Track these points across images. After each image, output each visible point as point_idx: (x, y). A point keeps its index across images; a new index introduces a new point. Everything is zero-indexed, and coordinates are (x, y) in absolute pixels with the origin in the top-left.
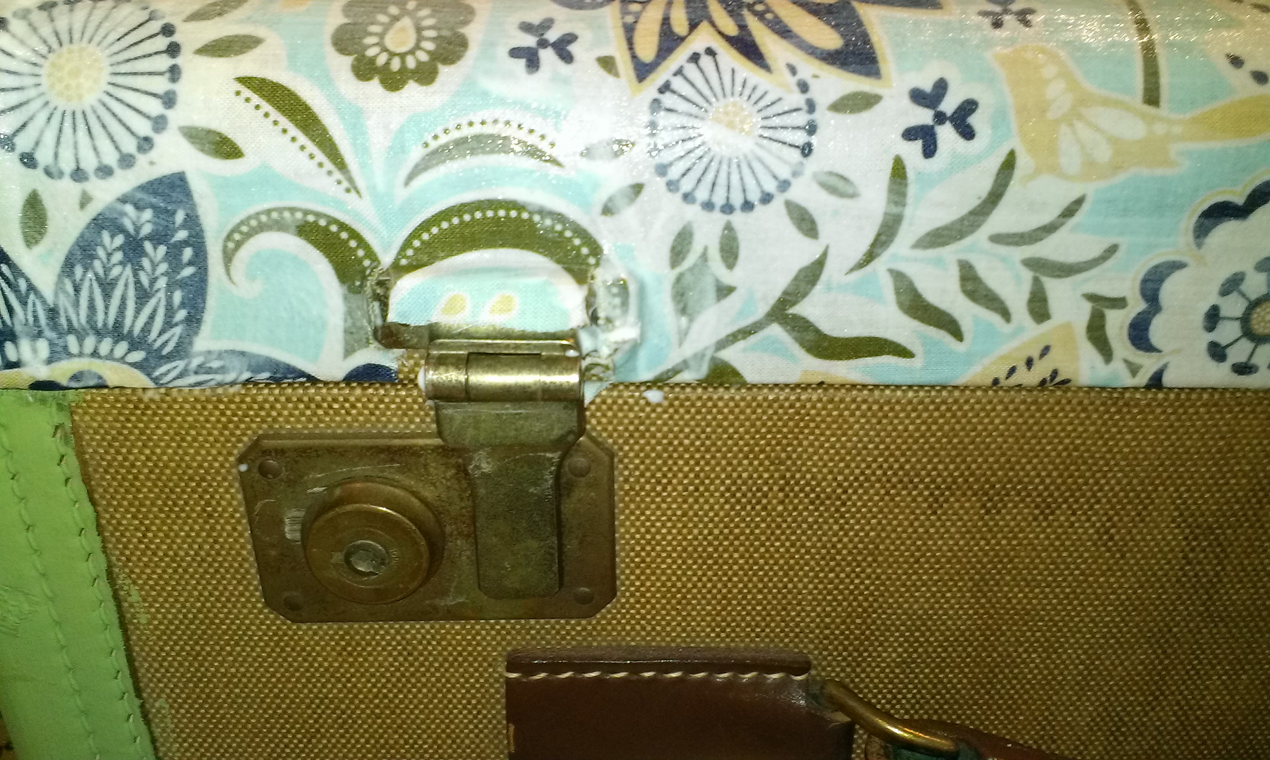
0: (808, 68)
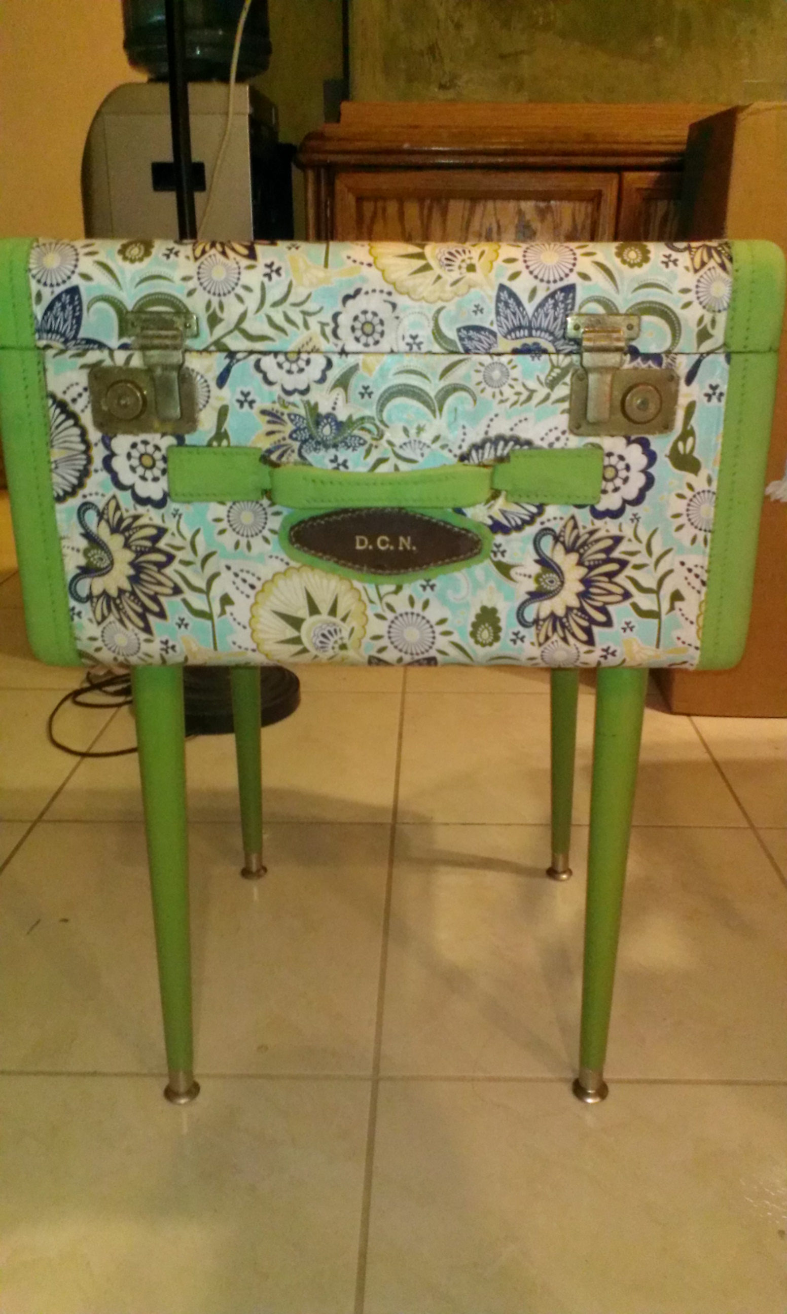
0: (239, 258)
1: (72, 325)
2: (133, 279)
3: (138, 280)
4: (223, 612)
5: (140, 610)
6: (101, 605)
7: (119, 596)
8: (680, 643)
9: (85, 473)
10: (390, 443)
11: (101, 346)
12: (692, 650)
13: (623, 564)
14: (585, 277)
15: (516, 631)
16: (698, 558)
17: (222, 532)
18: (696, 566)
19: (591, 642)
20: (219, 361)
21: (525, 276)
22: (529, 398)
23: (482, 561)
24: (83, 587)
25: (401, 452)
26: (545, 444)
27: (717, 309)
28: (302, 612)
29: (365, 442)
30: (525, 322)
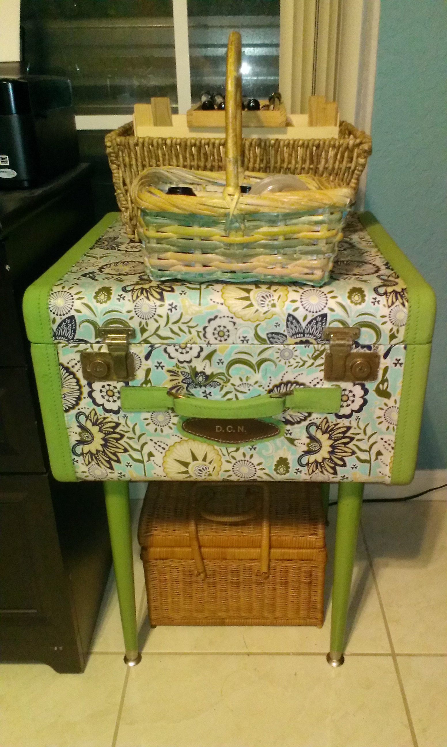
0: (156, 301)
1: (71, 333)
2: (101, 312)
3: (104, 312)
4: (149, 460)
5: (107, 459)
6: (88, 457)
7: (97, 454)
8: (381, 474)
9: (79, 399)
10: (233, 385)
11: (86, 342)
12: (387, 478)
13: (352, 439)
14: (332, 310)
15: (297, 468)
16: (391, 437)
17: (148, 424)
18: (389, 440)
19: (335, 473)
20: (146, 348)
21: (301, 309)
22: (303, 365)
23: (280, 437)
24: (79, 450)
25: (238, 389)
26: (312, 385)
27: (400, 325)
28: (189, 459)
29: (220, 384)
30: (300, 331)
